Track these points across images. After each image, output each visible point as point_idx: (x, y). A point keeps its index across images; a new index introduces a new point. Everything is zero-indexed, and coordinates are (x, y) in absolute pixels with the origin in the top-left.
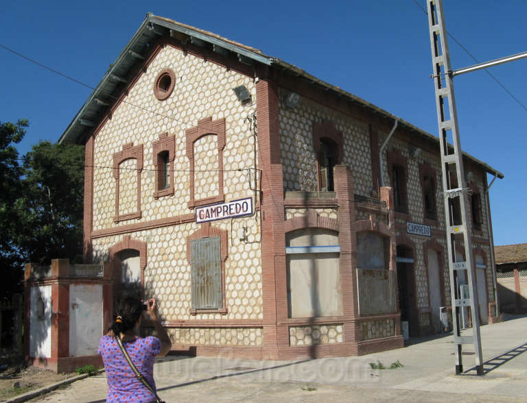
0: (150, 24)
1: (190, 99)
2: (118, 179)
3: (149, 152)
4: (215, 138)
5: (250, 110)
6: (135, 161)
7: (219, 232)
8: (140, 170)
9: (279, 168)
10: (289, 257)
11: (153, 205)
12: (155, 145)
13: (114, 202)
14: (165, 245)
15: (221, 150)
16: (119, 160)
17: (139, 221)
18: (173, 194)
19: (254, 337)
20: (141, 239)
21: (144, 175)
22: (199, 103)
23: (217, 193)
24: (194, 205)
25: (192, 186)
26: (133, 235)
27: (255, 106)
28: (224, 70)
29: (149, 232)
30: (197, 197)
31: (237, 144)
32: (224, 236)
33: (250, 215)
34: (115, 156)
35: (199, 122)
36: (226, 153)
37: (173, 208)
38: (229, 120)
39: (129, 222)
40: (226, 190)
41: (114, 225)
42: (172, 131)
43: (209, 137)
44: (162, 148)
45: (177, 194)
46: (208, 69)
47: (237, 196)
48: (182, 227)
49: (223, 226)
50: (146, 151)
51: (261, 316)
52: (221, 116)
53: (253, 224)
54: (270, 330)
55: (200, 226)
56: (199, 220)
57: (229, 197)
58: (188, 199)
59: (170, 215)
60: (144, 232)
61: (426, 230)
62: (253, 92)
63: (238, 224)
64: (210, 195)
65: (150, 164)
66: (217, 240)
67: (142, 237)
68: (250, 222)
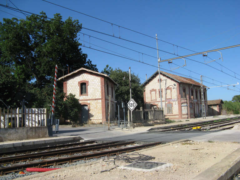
2: (151, 94)
3: (157, 91)
5: (176, 87)
7: (171, 103)
8: (156, 93)
9: (180, 95)
10: (182, 106)
11: (159, 99)
12: (159, 90)
13: (150, 98)
15: (171, 92)
16: (151, 91)
17: (156, 101)
18: (163, 97)
19: (177, 117)
24: (166, 99)
25: (166, 97)
26: (155, 103)
28: (171, 80)
31: (174, 91)
32: (172, 104)
34: (150, 90)
35: (167, 87)
38: (172, 88)
39: (154, 101)
40: (172, 97)
41: (151, 101)
42: (162, 88)
43: (169, 90)
47: (174, 98)
49: (172, 102)
51: (178, 114)
53: (177, 102)
54: (180, 116)
56: (168, 101)
61: (196, 101)
62: (176, 84)
63: (174, 102)
64: (169, 98)
65: (158, 92)
66: (171, 104)
67: (157, 103)
68: (176, 102)
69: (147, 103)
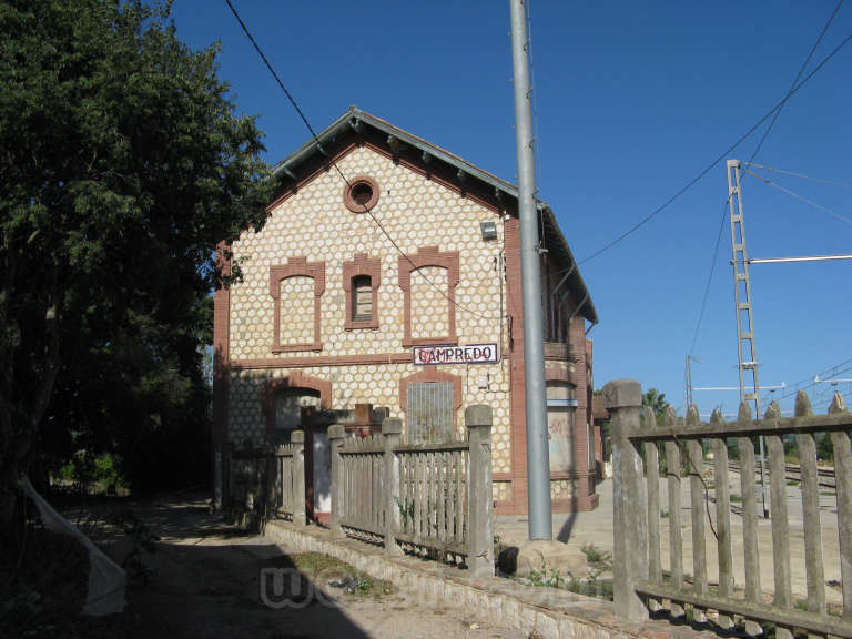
0: (354, 120)
1: (403, 220)
2: (277, 298)
3: (335, 272)
4: (444, 272)
6: (311, 281)
7: (450, 378)
8: (319, 294)
11: (343, 337)
12: (347, 266)
13: (271, 327)
14: (363, 386)
15: (452, 287)
16: (279, 276)
17: (318, 355)
18: (377, 328)
20: (322, 377)
21: (326, 299)
22: (417, 226)
23: (445, 334)
24: (411, 344)
25: (407, 323)
26: (307, 371)
27: (502, 245)
28: (456, 196)
29: (334, 370)
30: (415, 335)
31: (476, 283)
32: (457, 382)
33: (494, 363)
34: (273, 269)
35: (420, 250)
36: (459, 291)
37: (376, 344)
38: (464, 254)
39: (299, 355)
40: (459, 332)
41: (270, 356)
42: (375, 253)
43: (434, 270)
44: (358, 271)
45: (383, 328)
46: (432, 190)
47: (475, 340)
48: (392, 368)
49: (454, 372)
50: (329, 271)
51: (507, 470)
52: (452, 248)
54: (520, 483)
55: (420, 369)
56: (418, 361)
57: (463, 340)
58: (401, 336)
59: (371, 352)
60: (326, 369)
63: (477, 371)
64: (435, 335)
65: (336, 286)
66: (449, 386)
67: (322, 374)
68: (494, 370)
69: (239, 369)
